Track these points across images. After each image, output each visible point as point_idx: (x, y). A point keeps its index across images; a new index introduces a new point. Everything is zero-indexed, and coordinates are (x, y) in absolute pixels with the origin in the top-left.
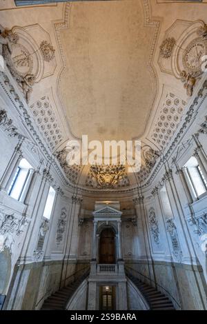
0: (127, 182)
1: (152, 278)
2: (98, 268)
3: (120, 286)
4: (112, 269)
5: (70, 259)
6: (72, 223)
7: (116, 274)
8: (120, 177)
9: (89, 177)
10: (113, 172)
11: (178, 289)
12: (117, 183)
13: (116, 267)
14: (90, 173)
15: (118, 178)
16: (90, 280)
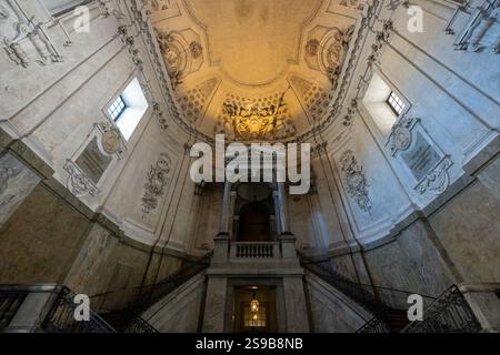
0: (292, 131)
1: (365, 281)
2: (234, 250)
3: (286, 283)
4: (268, 252)
5: (168, 246)
6: (180, 186)
7: (278, 261)
8: (279, 123)
9: (219, 124)
10: (264, 113)
11: (451, 265)
12: (272, 132)
13: (276, 248)
14: (223, 116)
15: (274, 123)
16: (210, 271)
